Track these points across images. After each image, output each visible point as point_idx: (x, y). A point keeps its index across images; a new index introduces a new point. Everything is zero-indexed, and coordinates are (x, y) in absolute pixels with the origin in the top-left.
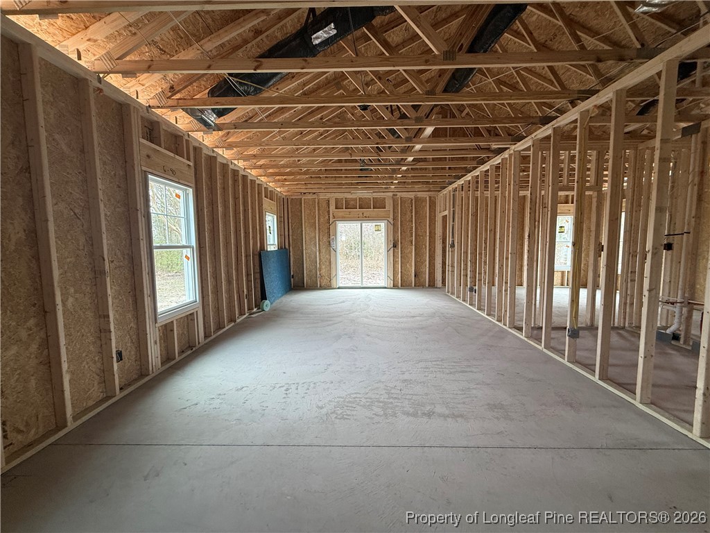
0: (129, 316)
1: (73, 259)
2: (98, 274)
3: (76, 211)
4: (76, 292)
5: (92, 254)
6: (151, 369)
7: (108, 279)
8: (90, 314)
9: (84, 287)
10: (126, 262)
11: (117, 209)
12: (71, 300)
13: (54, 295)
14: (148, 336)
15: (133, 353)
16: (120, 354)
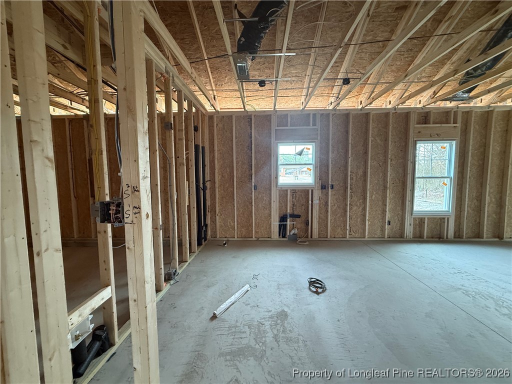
0: (399, 208)
1: (376, 182)
2: (385, 188)
3: (380, 164)
4: (376, 193)
5: (384, 180)
6: (405, 236)
7: (388, 191)
8: (380, 203)
9: (379, 192)
10: (401, 184)
11: (399, 161)
12: (374, 196)
13: (367, 193)
14: (406, 220)
15: (398, 225)
16: (389, 223)
